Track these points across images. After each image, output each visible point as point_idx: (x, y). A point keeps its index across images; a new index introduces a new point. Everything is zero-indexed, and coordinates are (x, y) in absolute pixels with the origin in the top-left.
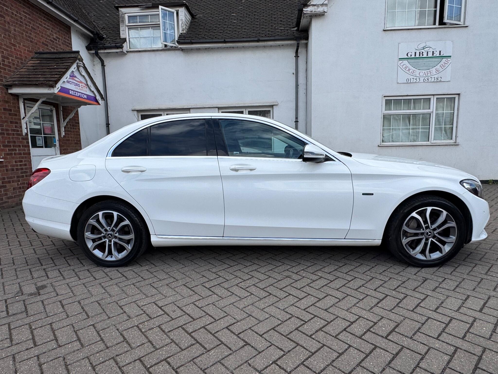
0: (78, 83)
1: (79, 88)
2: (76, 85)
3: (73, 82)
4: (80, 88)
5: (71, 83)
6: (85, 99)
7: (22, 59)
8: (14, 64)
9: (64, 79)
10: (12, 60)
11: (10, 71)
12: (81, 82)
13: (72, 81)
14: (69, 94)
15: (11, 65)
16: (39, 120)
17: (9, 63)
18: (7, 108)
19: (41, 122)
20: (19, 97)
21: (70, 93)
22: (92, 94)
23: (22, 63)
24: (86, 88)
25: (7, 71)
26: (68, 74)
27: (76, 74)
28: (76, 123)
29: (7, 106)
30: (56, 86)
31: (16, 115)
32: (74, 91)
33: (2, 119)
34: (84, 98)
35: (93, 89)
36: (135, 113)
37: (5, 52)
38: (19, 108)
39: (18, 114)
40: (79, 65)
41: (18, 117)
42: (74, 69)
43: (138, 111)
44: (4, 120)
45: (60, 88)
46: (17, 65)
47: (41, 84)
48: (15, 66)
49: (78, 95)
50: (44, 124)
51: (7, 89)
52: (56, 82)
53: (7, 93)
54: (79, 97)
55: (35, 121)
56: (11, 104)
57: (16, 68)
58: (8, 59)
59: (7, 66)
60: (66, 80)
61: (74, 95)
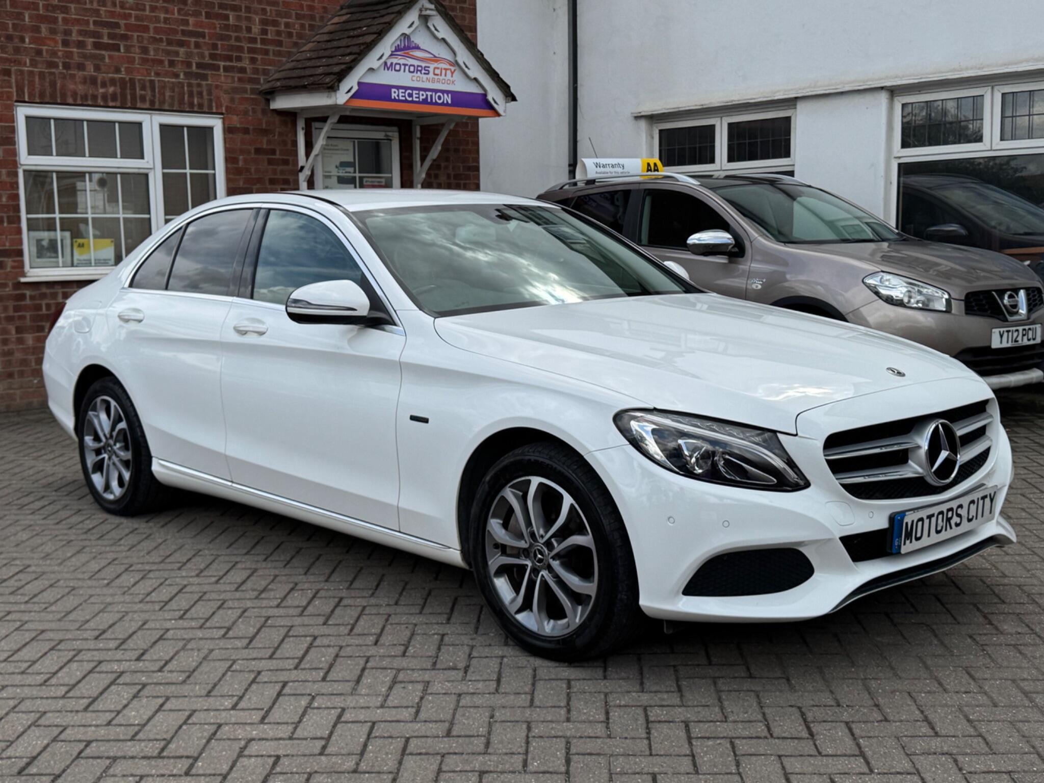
0: (423, 65)
1: (425, 76)
2: (418, 69)
3: (405, 65)
4: (431, 75)
5: (398, 67)
6: (447, 104)
7: (312, 18)
8: (290, 35)
9: (372, 60)
10: (287, 25)
11: (279, 54)
12: (435, 59)
13: (402, 61)
14: (388, 98)
15: (283, 38)
16: (351, 170)
17: (279, 33)
18: (265, 146)
19: (357, 175)
20: (298, 116)
21: (394, 95)
22: (473, 89)
23: (312, 27)
24: (452, 73)
25: (271, 57)
26: (386, 46)
27: (421, 39)
28: (469, 168)
29: (265, 140)
30: (338, 86)
31: (286, 162)
32: (406, 88)
33: (251, 174)
34: (443, 104)
35: (476, 71)
36: (643, 124)
37: (268, 8)
38: (295, 143)
39: (291, 158)
40: (424, 13)
41: (290, 167)
42: (410, 26)
43: (652, 118)
44: (254, 177)
45: (356, 88)
46: (300, 36)
47: (313, 84)
48: (295, 39)
49: (421, 98)
50: (365, 180)
51: (268, 101)
52: (341, 76)
53: (267, 111)
54: (425, 101)
55: (342, 173)
56: (276, 137)
57: (296, 44)
58: (275, 23)
59: (272, 42)
60: (376, 64)
61: (406, 101)
